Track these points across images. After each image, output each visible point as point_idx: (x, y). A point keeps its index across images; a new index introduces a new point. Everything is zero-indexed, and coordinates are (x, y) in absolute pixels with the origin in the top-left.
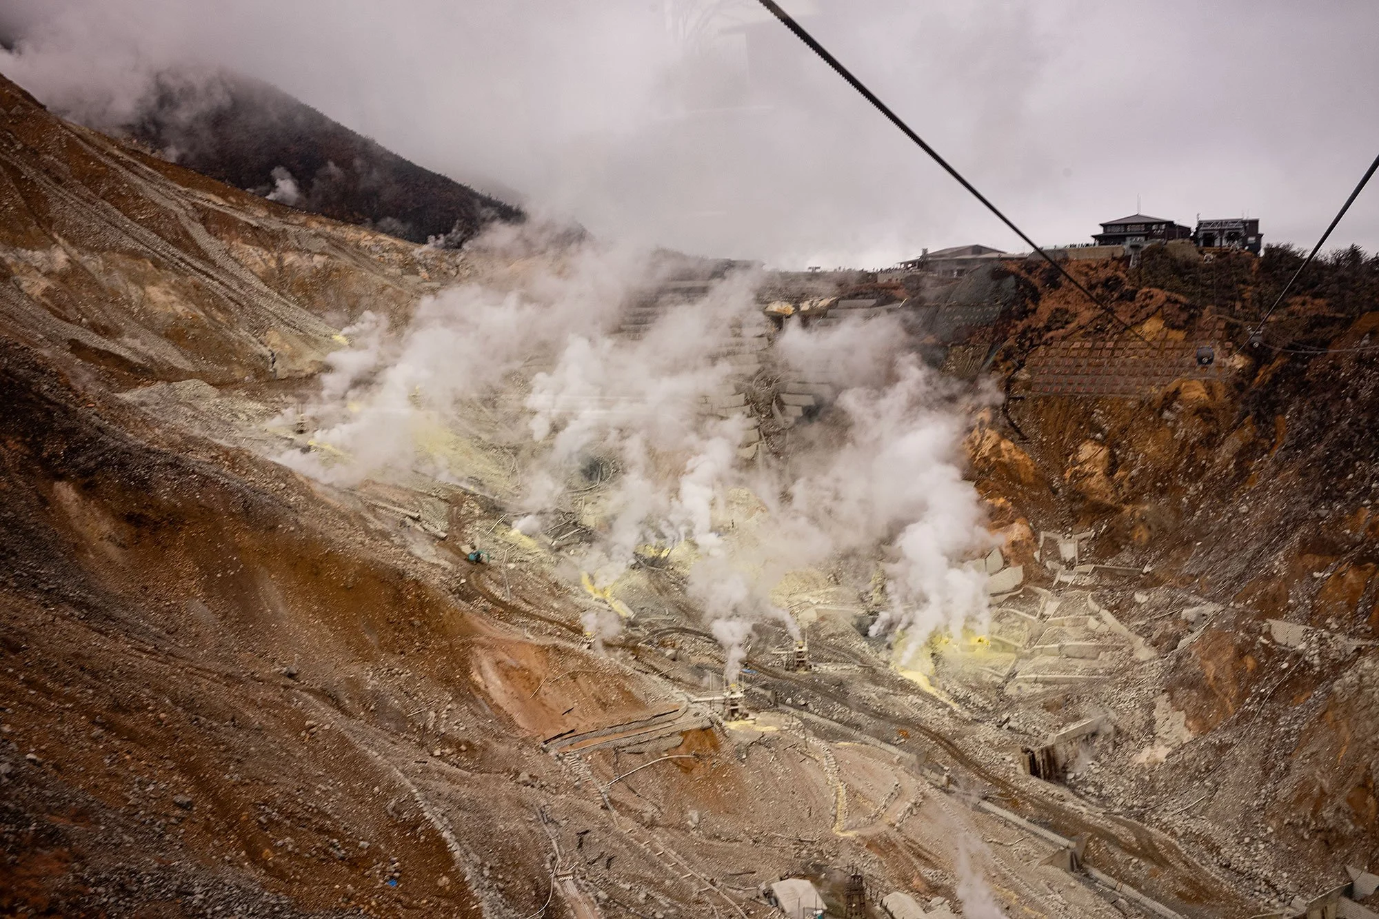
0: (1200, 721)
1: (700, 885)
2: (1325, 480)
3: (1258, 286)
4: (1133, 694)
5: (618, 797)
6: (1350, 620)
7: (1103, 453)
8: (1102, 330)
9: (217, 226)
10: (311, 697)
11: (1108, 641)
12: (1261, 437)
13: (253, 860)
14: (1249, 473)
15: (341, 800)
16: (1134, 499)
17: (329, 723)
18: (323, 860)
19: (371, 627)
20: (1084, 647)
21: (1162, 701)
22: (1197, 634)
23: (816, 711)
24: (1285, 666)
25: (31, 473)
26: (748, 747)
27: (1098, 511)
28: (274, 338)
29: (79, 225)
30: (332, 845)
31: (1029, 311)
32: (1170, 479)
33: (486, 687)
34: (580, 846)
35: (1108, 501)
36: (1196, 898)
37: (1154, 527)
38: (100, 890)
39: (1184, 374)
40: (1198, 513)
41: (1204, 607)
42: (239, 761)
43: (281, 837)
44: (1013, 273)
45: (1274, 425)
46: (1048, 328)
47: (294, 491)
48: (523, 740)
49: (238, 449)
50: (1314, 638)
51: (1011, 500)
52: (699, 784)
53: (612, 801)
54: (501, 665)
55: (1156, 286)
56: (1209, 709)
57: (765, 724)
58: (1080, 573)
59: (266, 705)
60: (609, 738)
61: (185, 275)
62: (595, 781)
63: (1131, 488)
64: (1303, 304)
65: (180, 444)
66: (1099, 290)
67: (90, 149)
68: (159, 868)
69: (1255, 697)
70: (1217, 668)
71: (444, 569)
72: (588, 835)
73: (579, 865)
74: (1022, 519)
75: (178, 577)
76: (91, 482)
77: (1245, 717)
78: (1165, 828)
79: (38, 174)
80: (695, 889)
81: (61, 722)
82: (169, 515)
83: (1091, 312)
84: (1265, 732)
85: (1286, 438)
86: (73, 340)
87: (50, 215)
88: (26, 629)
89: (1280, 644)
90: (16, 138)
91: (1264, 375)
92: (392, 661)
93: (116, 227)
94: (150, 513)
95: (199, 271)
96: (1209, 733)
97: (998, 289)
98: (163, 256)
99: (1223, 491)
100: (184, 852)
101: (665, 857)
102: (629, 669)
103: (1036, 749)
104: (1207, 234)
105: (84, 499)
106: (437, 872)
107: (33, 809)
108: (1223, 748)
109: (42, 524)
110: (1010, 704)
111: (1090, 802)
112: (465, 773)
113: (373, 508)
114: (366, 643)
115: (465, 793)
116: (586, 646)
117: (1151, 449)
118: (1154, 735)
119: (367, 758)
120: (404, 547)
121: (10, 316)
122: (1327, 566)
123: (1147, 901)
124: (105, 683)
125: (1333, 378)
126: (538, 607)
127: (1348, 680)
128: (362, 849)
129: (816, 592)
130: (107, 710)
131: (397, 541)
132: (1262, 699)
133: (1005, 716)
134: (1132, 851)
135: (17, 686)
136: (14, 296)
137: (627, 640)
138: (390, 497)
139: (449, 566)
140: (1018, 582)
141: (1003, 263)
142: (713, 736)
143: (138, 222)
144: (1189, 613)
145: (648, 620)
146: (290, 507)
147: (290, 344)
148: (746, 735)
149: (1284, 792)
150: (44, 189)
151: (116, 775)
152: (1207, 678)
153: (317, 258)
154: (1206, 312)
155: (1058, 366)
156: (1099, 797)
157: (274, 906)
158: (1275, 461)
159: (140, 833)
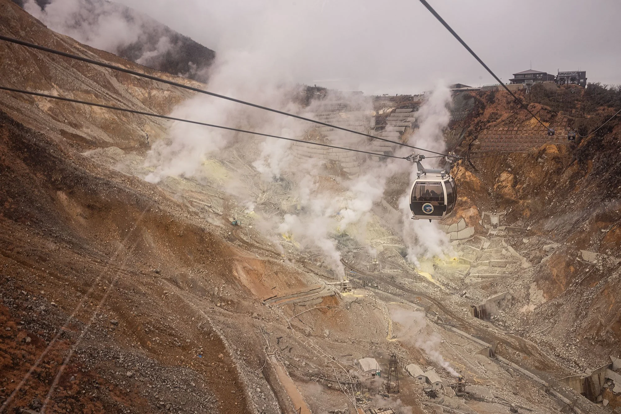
0: (550, 294)
1: (328, 359)
2: (608, 189)
3: (583, 102)
4: (521, 282)
5: (295, 324)
6: (617, 251)
7: (511, 177)
8: (512, 122)
9: (122, 79)
10: (166, 281)
11: (510, 260)
12: (581, 170)
13: (143, 346)
14: (575, 186)
15: (178, 323)
16: (524, 197)
17: (173, 292)
18: (171, 346)
19: (190, 252)
20: (500, 262)
21: (533, 286)
22: (549, 256)
23: (382, 289)
24: (587, 270)
25: (47, 187)
26: (350, 304)
27: (508, 203)
28: (147, 128)
29: (63, 79)
30: (175, 341)
31: (480, 113)
32: (540, 189)
33: (239, 278)
34: (278, 343)
35: (513, 198)
36: (543, 369)
37: (533, 210)
38: (83, 356)
39: (548, 142)
40: (552, 204)
41: (553, 245)
42: (136, 306)
43: (154, 337)
44: (474, 97)
45: (587, 165)
46: (489, 122)
47: (157, 195)
48: (255, 300)
49: (133, 177)
50: (600, 258)
51: (470, 198)
52: (330, 319)
53: (292, 325)
54: (245, 268)
55: (537, 102)
56: (554, 289)
57: (358, 294)
58: (500, 230)
59: (147, 284)
60: (292, 299)
61: (109, 101)
62: (285, 317)
63: (523, 193)
64: (604, 110)
65: (109, 175)
66: (512, 104)
67: (67, 45)
68: (105, 348)
69: (574, 284)
70: (558, 271)
71: (222, 228)
72: (282, 339)
73: (277, 351)
74: (475, 206)
75: (109, 231)
76: (72, 192)
77: (569, 292)
78: (532, 340)
79: (44, 57)
80: (326, 361)
81: (64, 290)
82: (105, 205)
83: (508, 114)
84: (578, 299)
85: (592, 170)
86: (62, 130)
87: (50, 75)
88: (48, 252)
89: (585, 261)
90: (35, 41)
91: (584, 142)
92: (199, 266)
93: (79, 80)
94: (97, 204)
95: (115, 99)
96: (553, 299)
97: (466, 104)
98: (99, 92)
99: (563, 194)
100: (115, 342)
101: (314, 348)
102: (300, 271)
103: (477, 306)
104: (562, 78)
105: (70, 198)
106: (218, 352)
107: (55, 324)
108: (559, 305)
109: (53, 209)
110: (467, 286)
111: (500, 329)
112: (230, 313)
113: (191, 202)
114: (188, 259)
115: (230, 321)
116: (282, 261)
117: (532, 175)
118: (529, 300)
119: (189, 306)
120: (205, 219)
121: (35, 120)
122: (608, 227)
123: (522, 370)
124: (81, 274)
125: (614, 144)
126: (262, 244)
127: (614, 276)
128: (187, 342)
129: (383, 238)
130: (82, 285)
131: (201, 216)
132: (577, 284)
133: (464, 292)
134: (517, 349)
135: (45, 275)
136: (36, 111)
137: (300, 259)
138: (198, 197)
139: (224, 227)
140: (472, 234)
141: (469, 92)
142: (336, 299)
143: (88, 77)
144: (546, 247)
145: (309, 250)
146: (156, 202)
147: (154, 131)
148: (350, 298)
149: (584, 325)
150: (47, 63)
151: (87, 311)
152: (553, 276)
153: (166, 92)
154: (559, 114)
155: (492, 138)
156: (504, 326)
157: (152, 364)
158: (587, 180)
159: (97, 334)
